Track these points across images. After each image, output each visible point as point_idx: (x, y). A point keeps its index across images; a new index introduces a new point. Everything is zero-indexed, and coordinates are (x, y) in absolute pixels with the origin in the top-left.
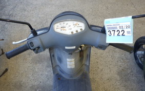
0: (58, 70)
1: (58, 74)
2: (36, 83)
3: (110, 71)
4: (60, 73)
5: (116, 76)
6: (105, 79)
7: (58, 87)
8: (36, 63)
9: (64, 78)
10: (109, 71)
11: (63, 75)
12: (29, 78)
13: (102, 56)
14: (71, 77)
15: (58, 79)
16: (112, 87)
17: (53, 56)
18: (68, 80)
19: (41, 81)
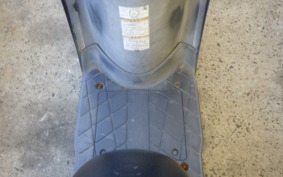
0: (99, 61)
1: (95, 72)
2: (39, 97)
3: (256, 72)
4: (103, 68)
5: (273, 85)
6: (240, 94)
7: (93, 112)
8: (41, 43)
9: (114, 83)
10: (251, 70)
11: (113, 76)
12: (21, 81)
13: (235, 26)
14: (138, 81)
15: (97, 86)
16: (256, 116)
17: (76, 7)
18: (128, 90)
19: (55, 90)
